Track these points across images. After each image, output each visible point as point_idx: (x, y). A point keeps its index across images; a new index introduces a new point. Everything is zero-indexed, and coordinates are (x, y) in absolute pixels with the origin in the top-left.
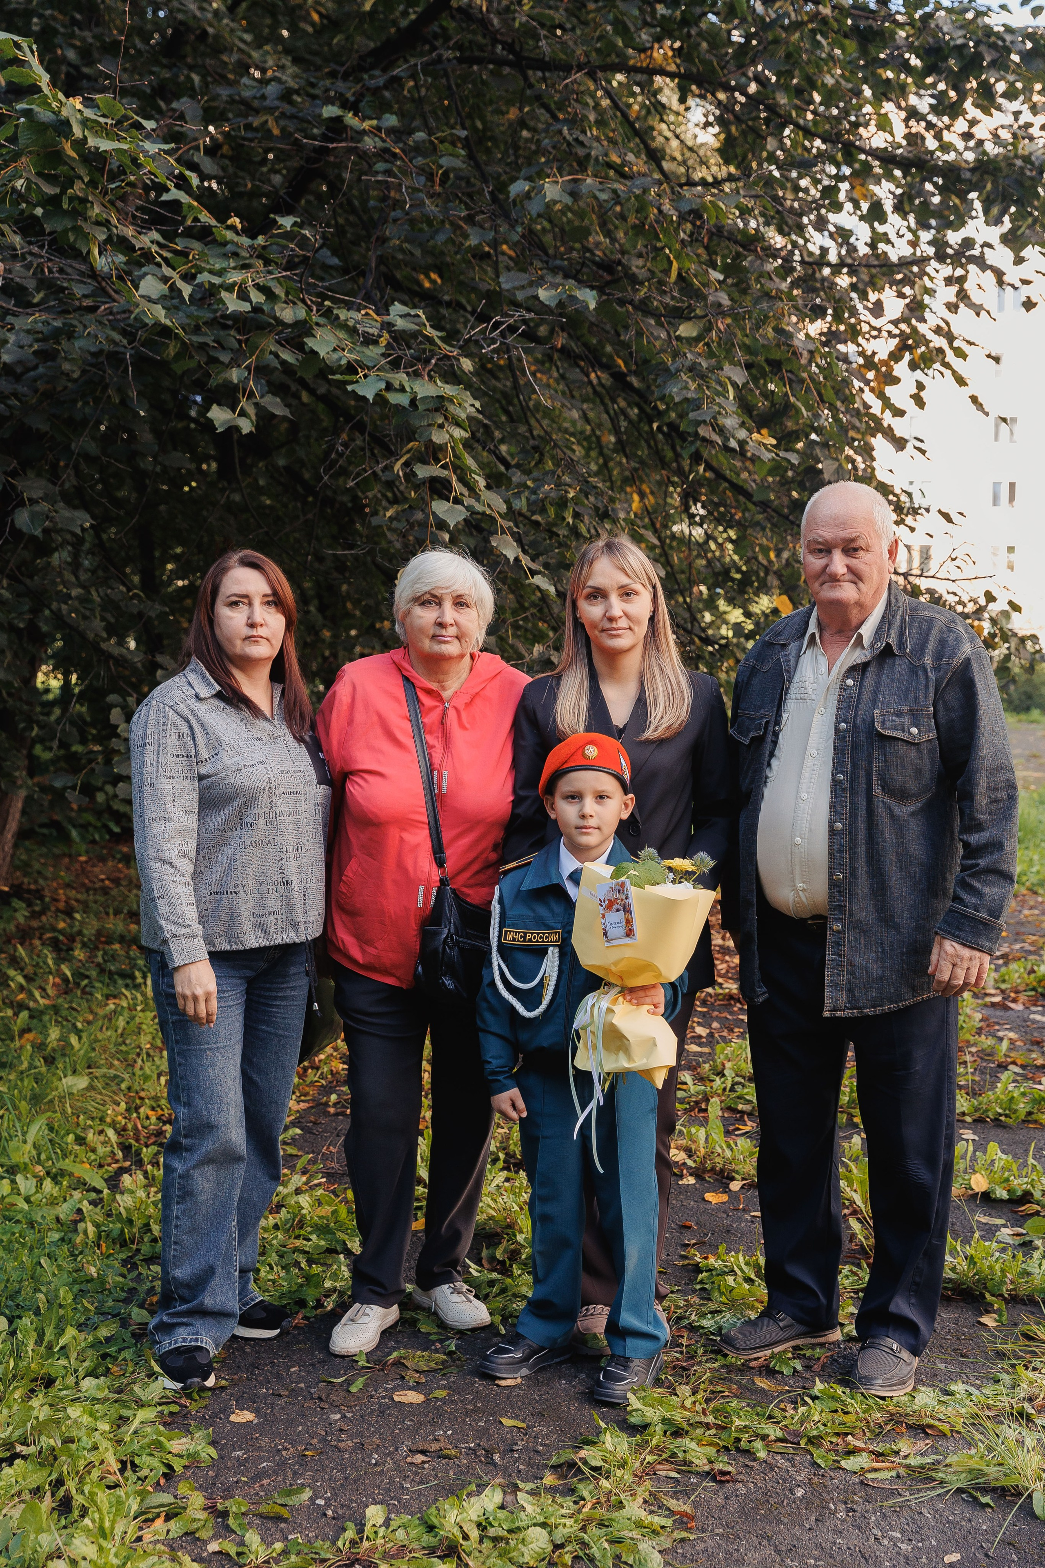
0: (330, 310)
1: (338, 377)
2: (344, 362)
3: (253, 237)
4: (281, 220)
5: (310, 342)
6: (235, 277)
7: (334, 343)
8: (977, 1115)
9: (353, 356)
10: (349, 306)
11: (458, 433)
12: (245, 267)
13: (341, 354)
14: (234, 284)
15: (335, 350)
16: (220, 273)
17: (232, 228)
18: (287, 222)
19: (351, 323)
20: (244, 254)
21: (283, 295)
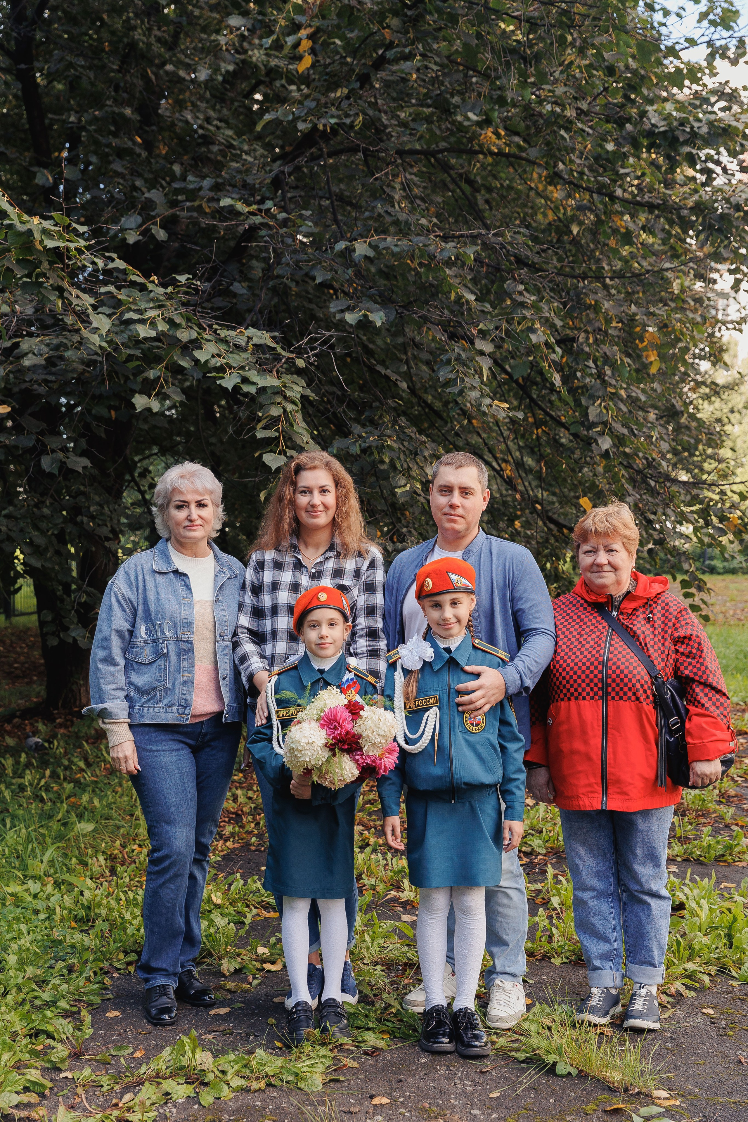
0: (216, 330)
1: (214, 374)
2: (218, 364)
3: (166, 288)
4: (178, 277)
5: (197, 354)
6: (152, 314)
7: (216, 351)
8: (685, 856)
9: (225, 361)
10: (229, 328)
11: (290, 407)
12: (160, 307)
13: (217, 359)
14: (149, 318)
15: (213, 356)
16: (139, 312)
17: (153, 282)
18: (182, 279)
19: (228, 338)
20: (162, 298)
21: (183, 323)
